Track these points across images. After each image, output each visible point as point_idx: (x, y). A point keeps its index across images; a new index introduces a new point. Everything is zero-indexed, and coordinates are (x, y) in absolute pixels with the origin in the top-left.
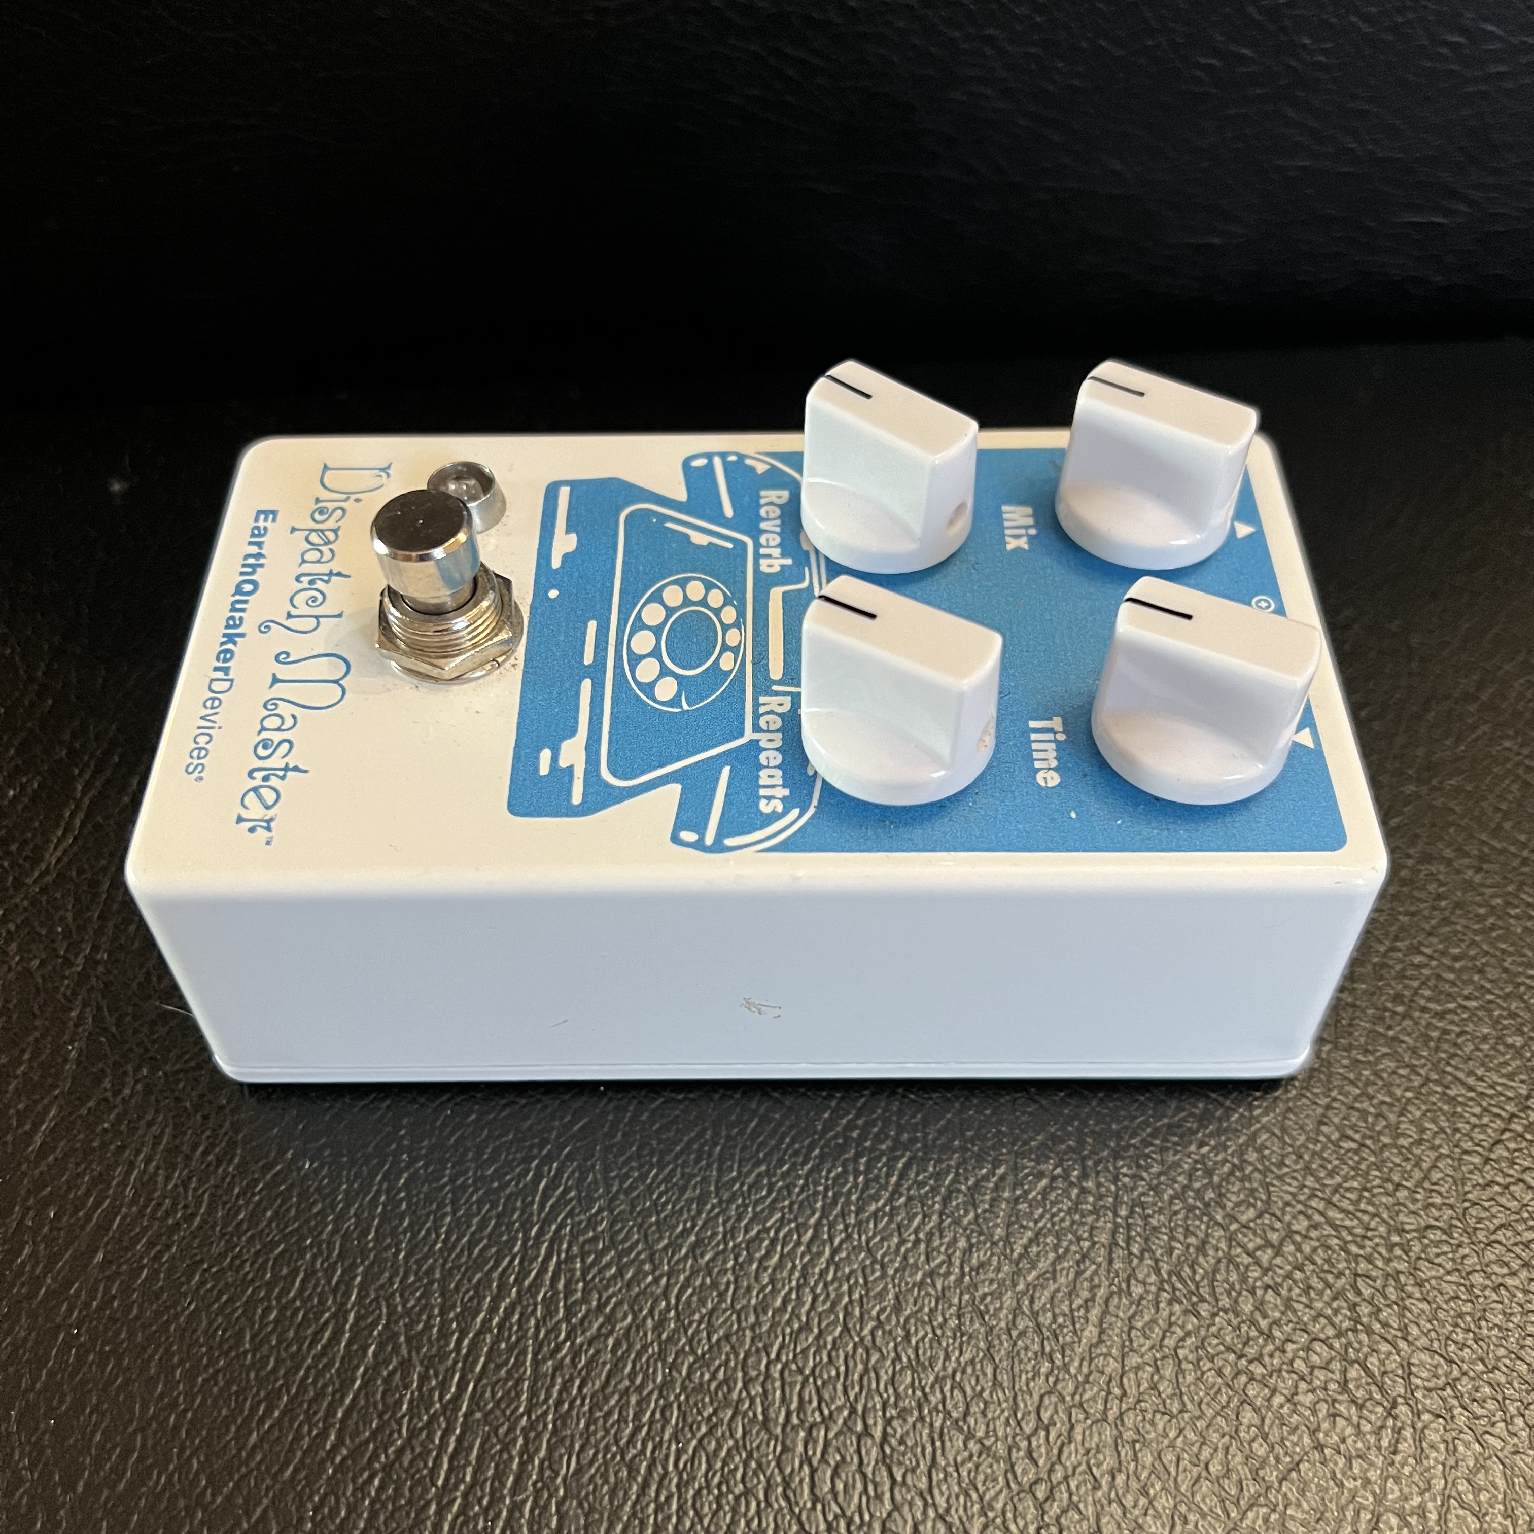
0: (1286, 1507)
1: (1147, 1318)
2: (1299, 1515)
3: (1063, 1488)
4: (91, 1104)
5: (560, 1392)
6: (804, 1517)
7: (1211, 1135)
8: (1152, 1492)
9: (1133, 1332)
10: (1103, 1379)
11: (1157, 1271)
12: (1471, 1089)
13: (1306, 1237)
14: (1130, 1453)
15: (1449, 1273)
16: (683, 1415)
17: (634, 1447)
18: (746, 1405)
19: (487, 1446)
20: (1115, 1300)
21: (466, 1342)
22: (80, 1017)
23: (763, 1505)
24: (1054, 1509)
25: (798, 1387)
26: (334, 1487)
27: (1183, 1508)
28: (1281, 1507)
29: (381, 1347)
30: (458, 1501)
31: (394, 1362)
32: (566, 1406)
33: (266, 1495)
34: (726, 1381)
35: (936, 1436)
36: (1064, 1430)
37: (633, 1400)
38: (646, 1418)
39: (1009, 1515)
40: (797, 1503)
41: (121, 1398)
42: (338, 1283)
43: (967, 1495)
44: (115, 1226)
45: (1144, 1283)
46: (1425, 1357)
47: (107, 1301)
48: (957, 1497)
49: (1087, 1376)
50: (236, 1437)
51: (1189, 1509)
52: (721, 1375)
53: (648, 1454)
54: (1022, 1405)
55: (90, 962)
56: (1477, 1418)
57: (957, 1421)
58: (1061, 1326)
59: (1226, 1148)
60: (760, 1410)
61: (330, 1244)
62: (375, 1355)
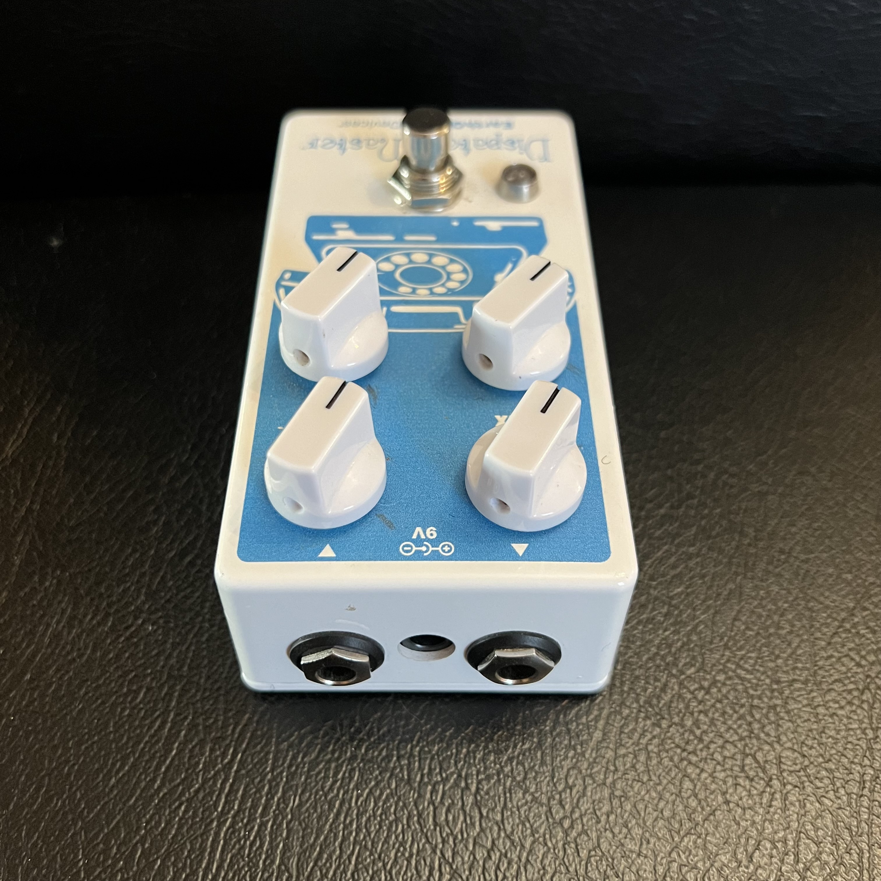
0: (706, 835)
1: (631, 727)
2: (714, 840)
3: (579, 821)
4: (27, 590)
5: (291, 760)
6: (429, 834)
7: (672, 625)
8: (630, 825)
9: (623, 735)
10: (605, 760)
11: (637, 701)
12: (821, 603)
13: (724, 684)
14: (619, 803)
15: (804, 706)
16: (361, 775)
17: (333, 792)
18: (398, 770)
19: (248, 789)
20: (613, 717)
21: (238, 730)
22: (22, 540)
23: (405, 827)
24: (574, 834)
25: (428, 762)
26: (159, 809)
27: (647, 835)
28: (704, 836)
29: (189, 730)
30: (230, 820)
31: (196, 740)
32: (294, 768)
33: (119, 813)
34: (387, 756)
35: (507, 790)
36: (581, 789)
37: (333, 765)
38: (340, 776)
39: (547, 836)
40: (425, 827)
41: (38, 755)
42: (166, 694)
43: (524, 825)
44: (38, 659)
45: (629, 707)
46: (789, 753)
47: (31, 702)
48: (518, 826)
49: (595, 759)
50: (103, 780)
51: (651, 836)
52: (384, 753)
53: (341, 796)
54: (557, 774)
55: (29, 510)
56: (818, 788)
57: (519, 782)
58: (581, 731)
59: (679, 633)
60: (406, 773)
61: (161, 672)
62: (185, 736)
